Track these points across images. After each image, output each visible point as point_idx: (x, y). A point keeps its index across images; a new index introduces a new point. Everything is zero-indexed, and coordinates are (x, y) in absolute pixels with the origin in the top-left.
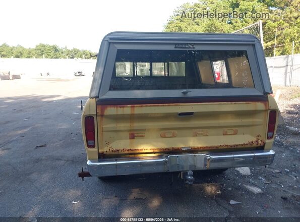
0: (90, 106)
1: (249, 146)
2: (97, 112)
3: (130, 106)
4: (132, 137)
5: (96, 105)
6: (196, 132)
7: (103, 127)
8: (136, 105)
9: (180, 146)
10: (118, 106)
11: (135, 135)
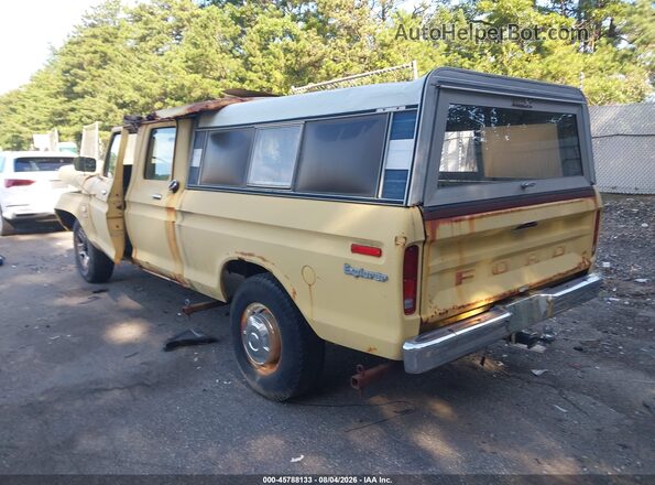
0: (413, 224)
1: (577, 271)
2: (426, 236)
3: (467, 217)
4: (460, 280)
5: (424, 221)
6: (529, 256)
7: (430, 265)
8: (475, 215)
9: (517, 286)
10: (454, 219)
11: (464, 276)
